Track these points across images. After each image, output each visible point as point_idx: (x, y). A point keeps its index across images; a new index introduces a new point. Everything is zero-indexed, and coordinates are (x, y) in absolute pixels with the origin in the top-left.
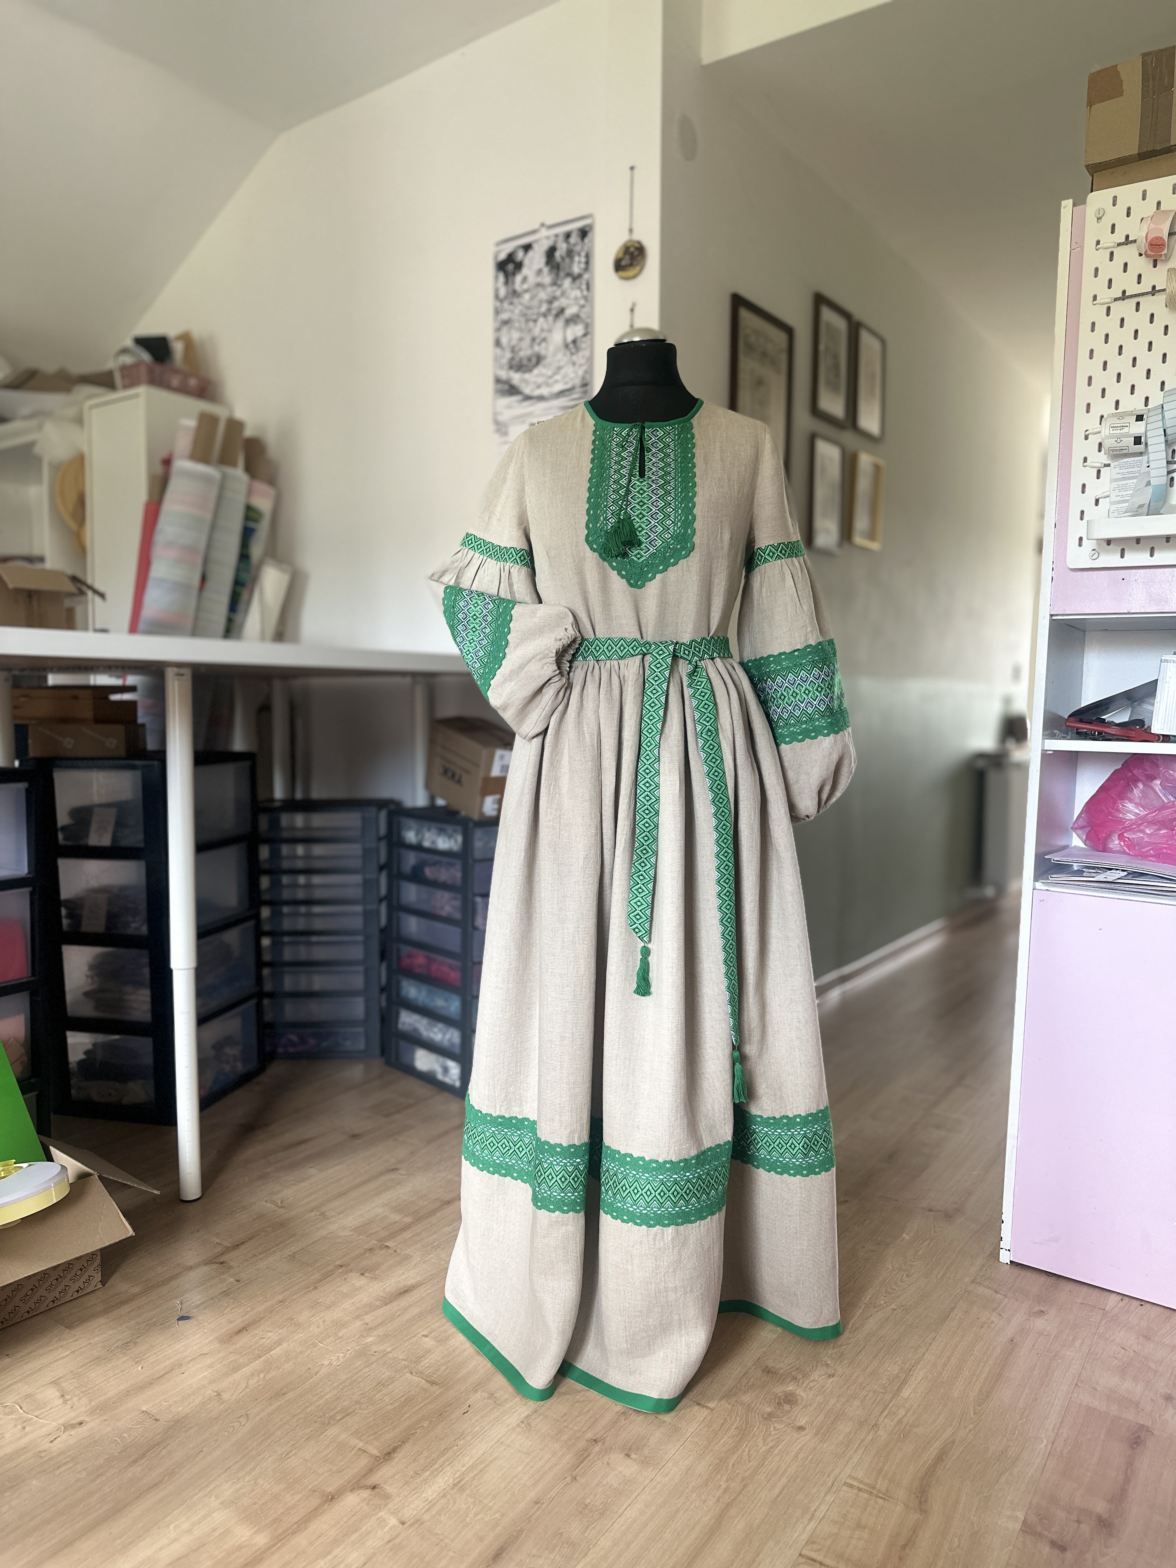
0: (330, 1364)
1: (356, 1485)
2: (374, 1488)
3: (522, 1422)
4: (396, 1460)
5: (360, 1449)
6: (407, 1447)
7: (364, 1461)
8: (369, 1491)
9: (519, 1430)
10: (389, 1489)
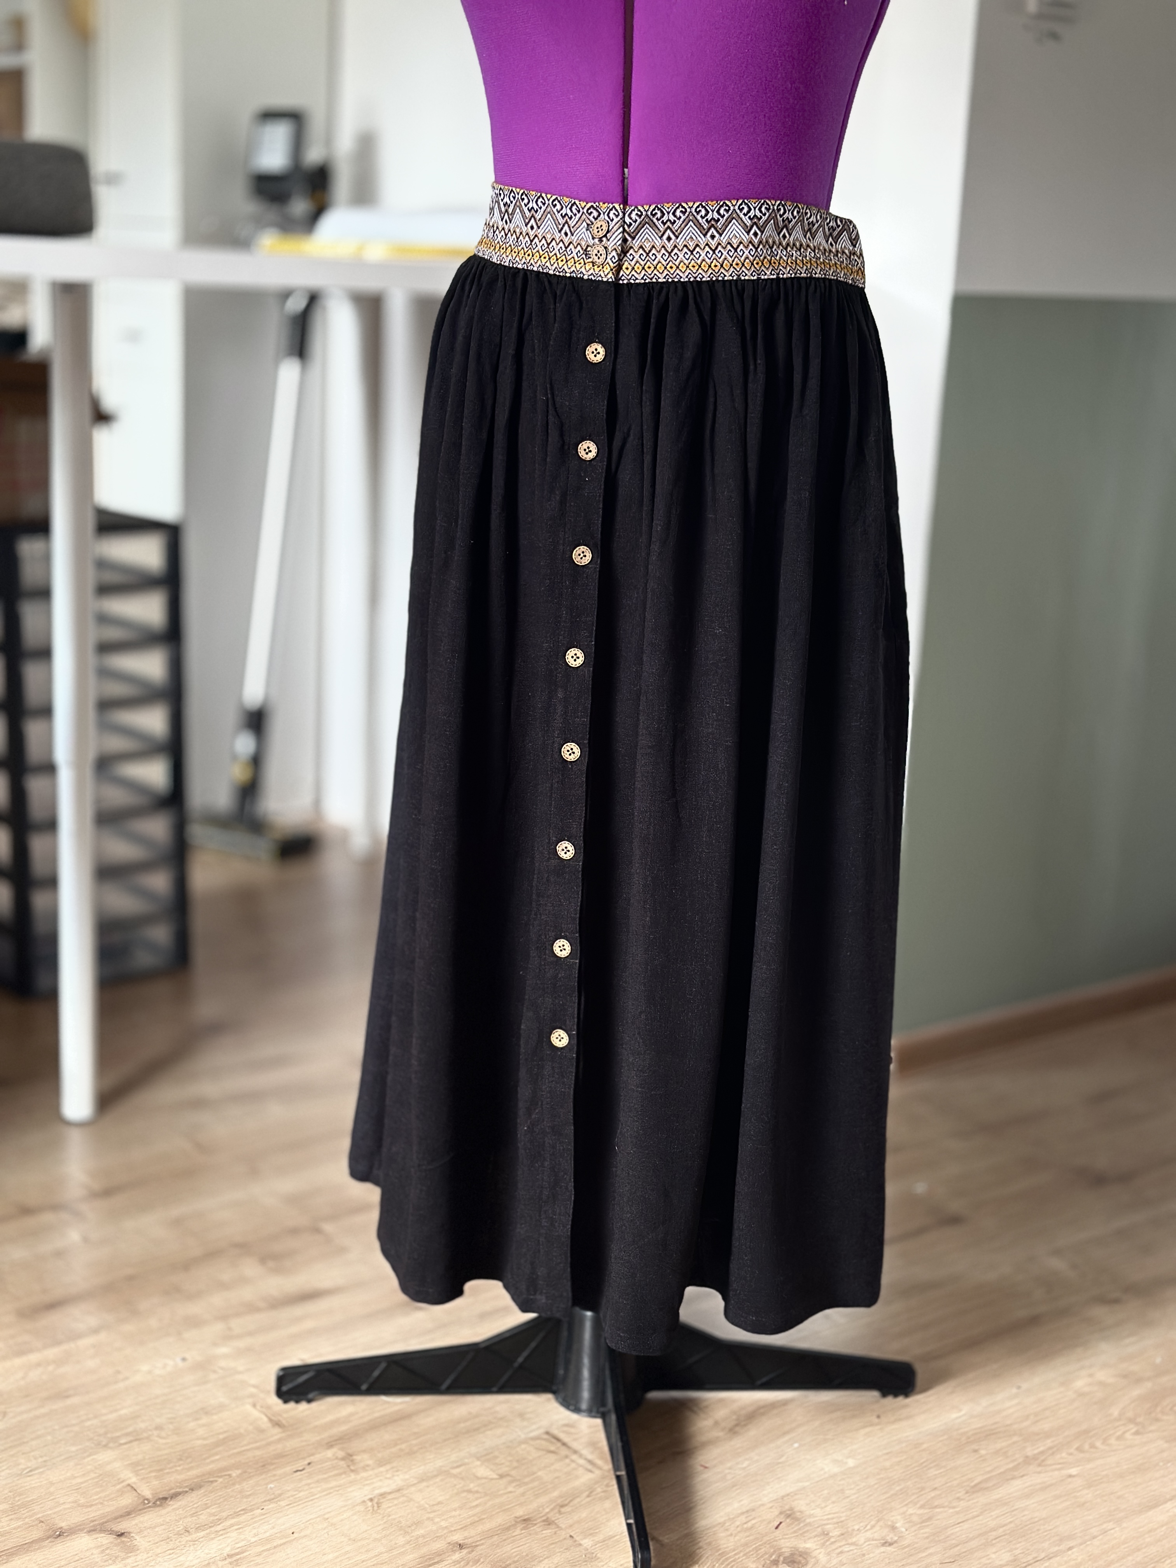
0: (150, 1372)
1: (98, 1528)
2: (121, 1535)
3: (371, 1500)
4: (169, 1509)
5: (129, 1485)
6: (193, 1497)
7: (127, 1500)
8: (112, 1538)
9: (362, 1508)
10: (139, 1541)
